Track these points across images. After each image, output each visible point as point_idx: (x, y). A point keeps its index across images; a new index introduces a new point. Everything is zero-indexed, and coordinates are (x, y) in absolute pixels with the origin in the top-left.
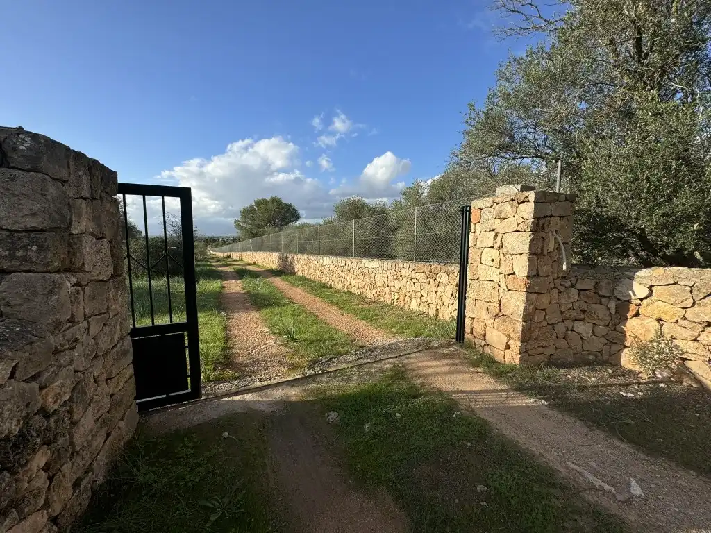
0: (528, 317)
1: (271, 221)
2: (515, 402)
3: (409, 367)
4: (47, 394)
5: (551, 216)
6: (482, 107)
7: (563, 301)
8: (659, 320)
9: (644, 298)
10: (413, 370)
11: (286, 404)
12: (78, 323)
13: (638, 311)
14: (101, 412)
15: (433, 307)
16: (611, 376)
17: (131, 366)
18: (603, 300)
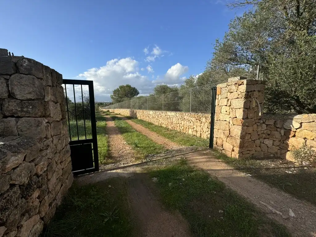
0: (242, 137)
1: (126, 95)
2: (236, 175)
3: (188, 159)
4: (38, 168)
5: (254, 91)
6: (222, 41)
7: (259, 130)
8: (305, 138)
9: (298, 128)
10: (190, 160)
11: (135, 174)
12: (49, 138)
13: (295, 134)
14: (59, 176)
15: (199, 133)
16: (281, 164)
17: (70, 157)
18: (278, 129)
